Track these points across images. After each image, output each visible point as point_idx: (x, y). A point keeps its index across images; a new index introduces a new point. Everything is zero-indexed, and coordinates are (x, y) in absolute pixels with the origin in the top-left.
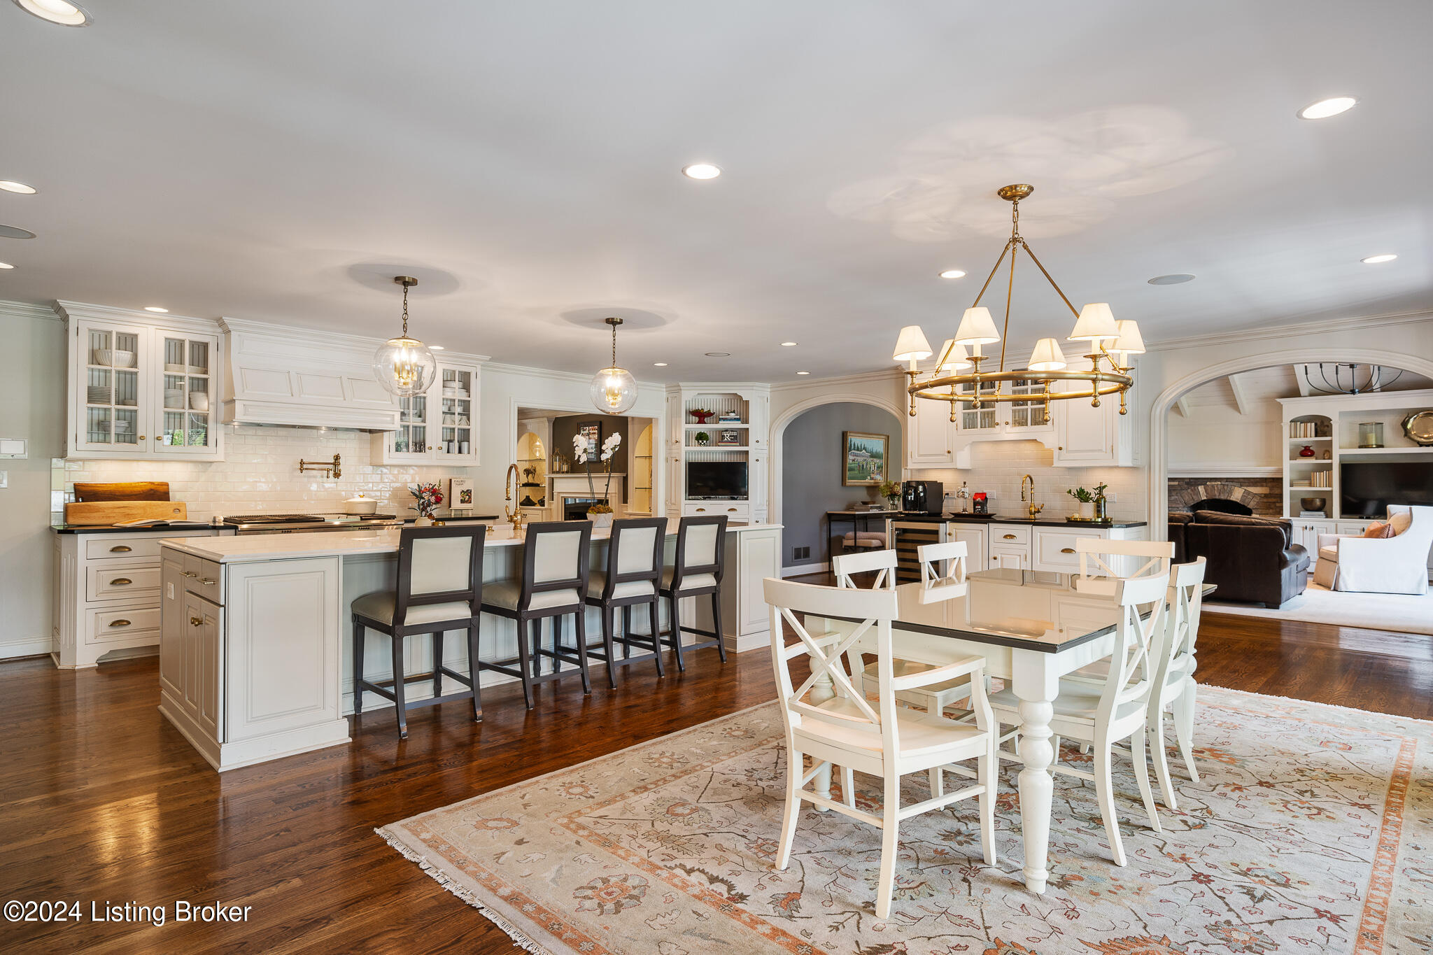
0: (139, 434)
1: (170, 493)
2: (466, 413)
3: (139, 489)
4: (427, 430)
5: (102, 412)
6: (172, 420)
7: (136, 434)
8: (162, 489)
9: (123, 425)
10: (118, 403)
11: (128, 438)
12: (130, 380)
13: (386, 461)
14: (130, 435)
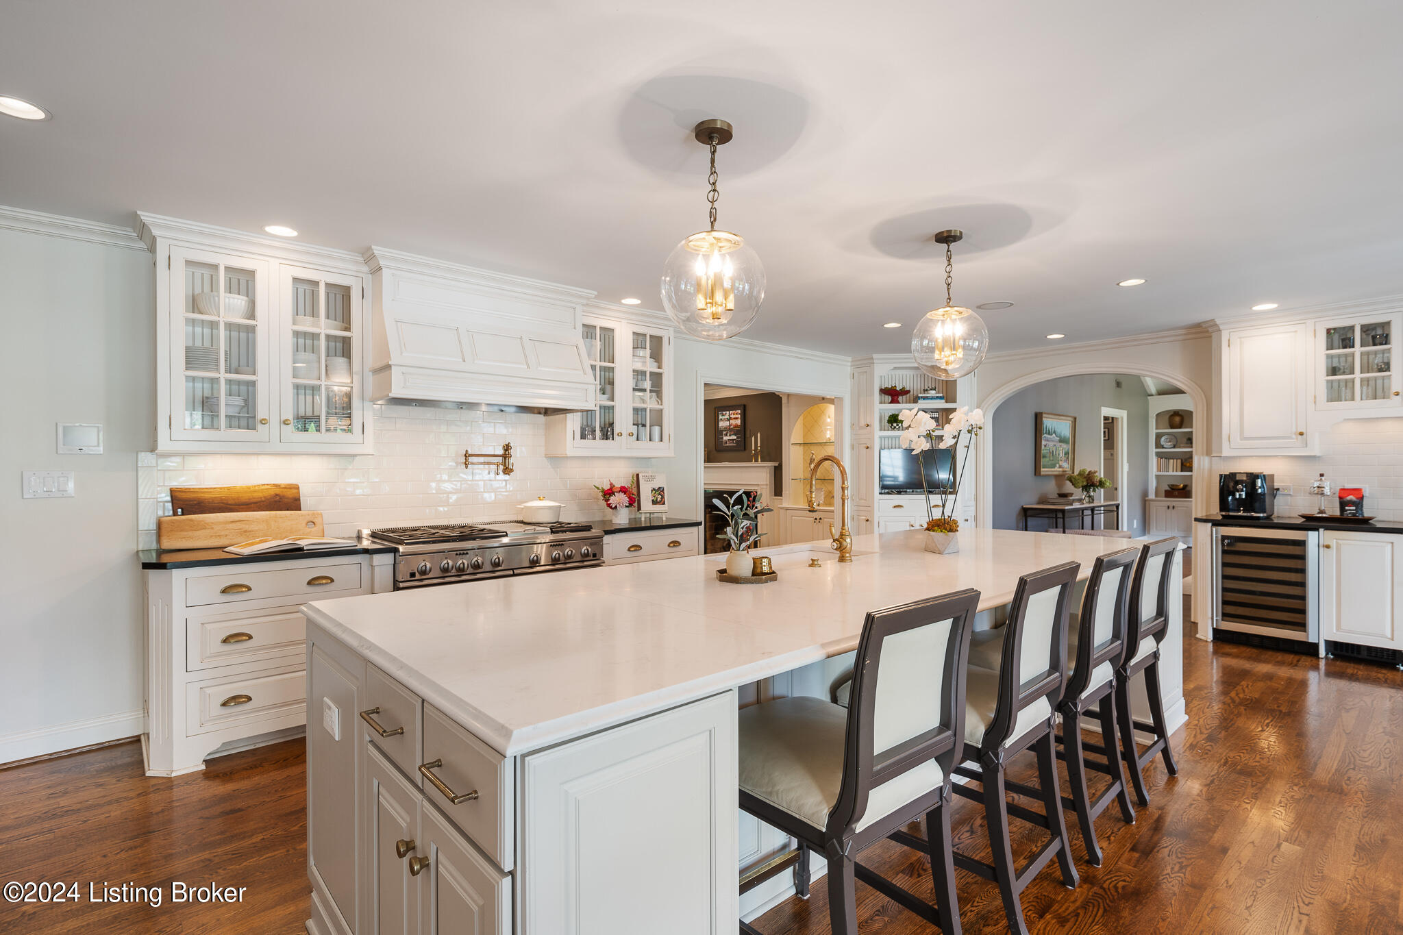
0: (260, 416)
1: (301, 499)
2: (657, 389)
3: (260, 495)
4: (616, 410)
5: (207, 386)
6: (302, 398)
7: (254, 417)
8: (290, 494)
9: (236, 403)
10: (228, 371)
11: (243, 422)
12: (244, 336)
13: (570, 452)
14: (247, 418)
